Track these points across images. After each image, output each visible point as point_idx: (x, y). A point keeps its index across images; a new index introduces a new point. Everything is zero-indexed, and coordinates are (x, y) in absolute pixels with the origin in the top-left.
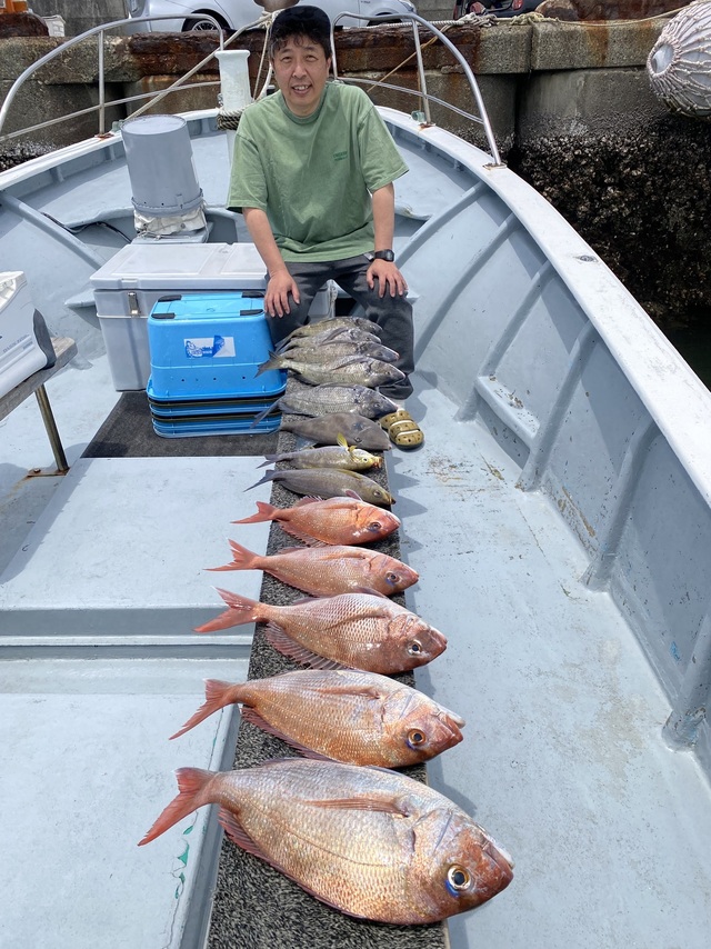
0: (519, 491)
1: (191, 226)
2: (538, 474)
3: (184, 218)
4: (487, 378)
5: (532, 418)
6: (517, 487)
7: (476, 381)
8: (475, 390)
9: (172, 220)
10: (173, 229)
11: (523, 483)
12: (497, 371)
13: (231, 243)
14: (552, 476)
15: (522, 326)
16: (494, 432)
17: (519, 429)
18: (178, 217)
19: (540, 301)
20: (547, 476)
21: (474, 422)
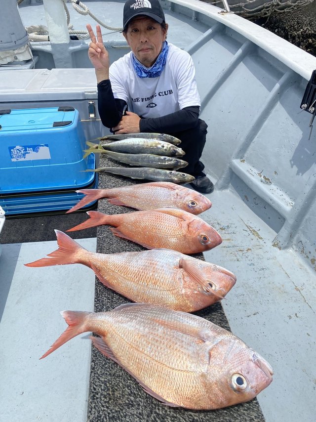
0: (276, 249)
1: (21, 58)
2: (291, 236)
3: (16, 52)
4: (239, 160)
5: (281, 193)
6: (274, 245)
7: (231, 163)
8: (230, 169)
9: (7, 53)
10: (9, 60)
11: (280, 244)
12: (246, 155)
13: (50, 69)
14: (303, 239)
15: (266, 123)
16: (245, 199)
17: (274, 202)
18: (11, 51)
19: (278, 105)
20: (298, 238)
21: (228, 191)
